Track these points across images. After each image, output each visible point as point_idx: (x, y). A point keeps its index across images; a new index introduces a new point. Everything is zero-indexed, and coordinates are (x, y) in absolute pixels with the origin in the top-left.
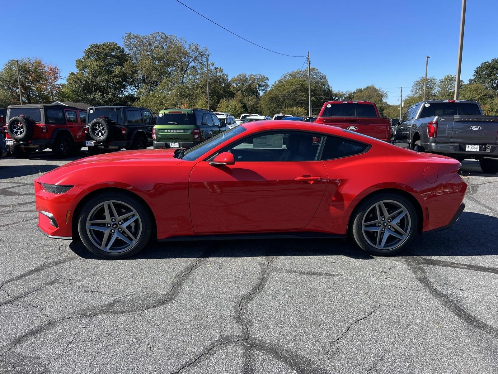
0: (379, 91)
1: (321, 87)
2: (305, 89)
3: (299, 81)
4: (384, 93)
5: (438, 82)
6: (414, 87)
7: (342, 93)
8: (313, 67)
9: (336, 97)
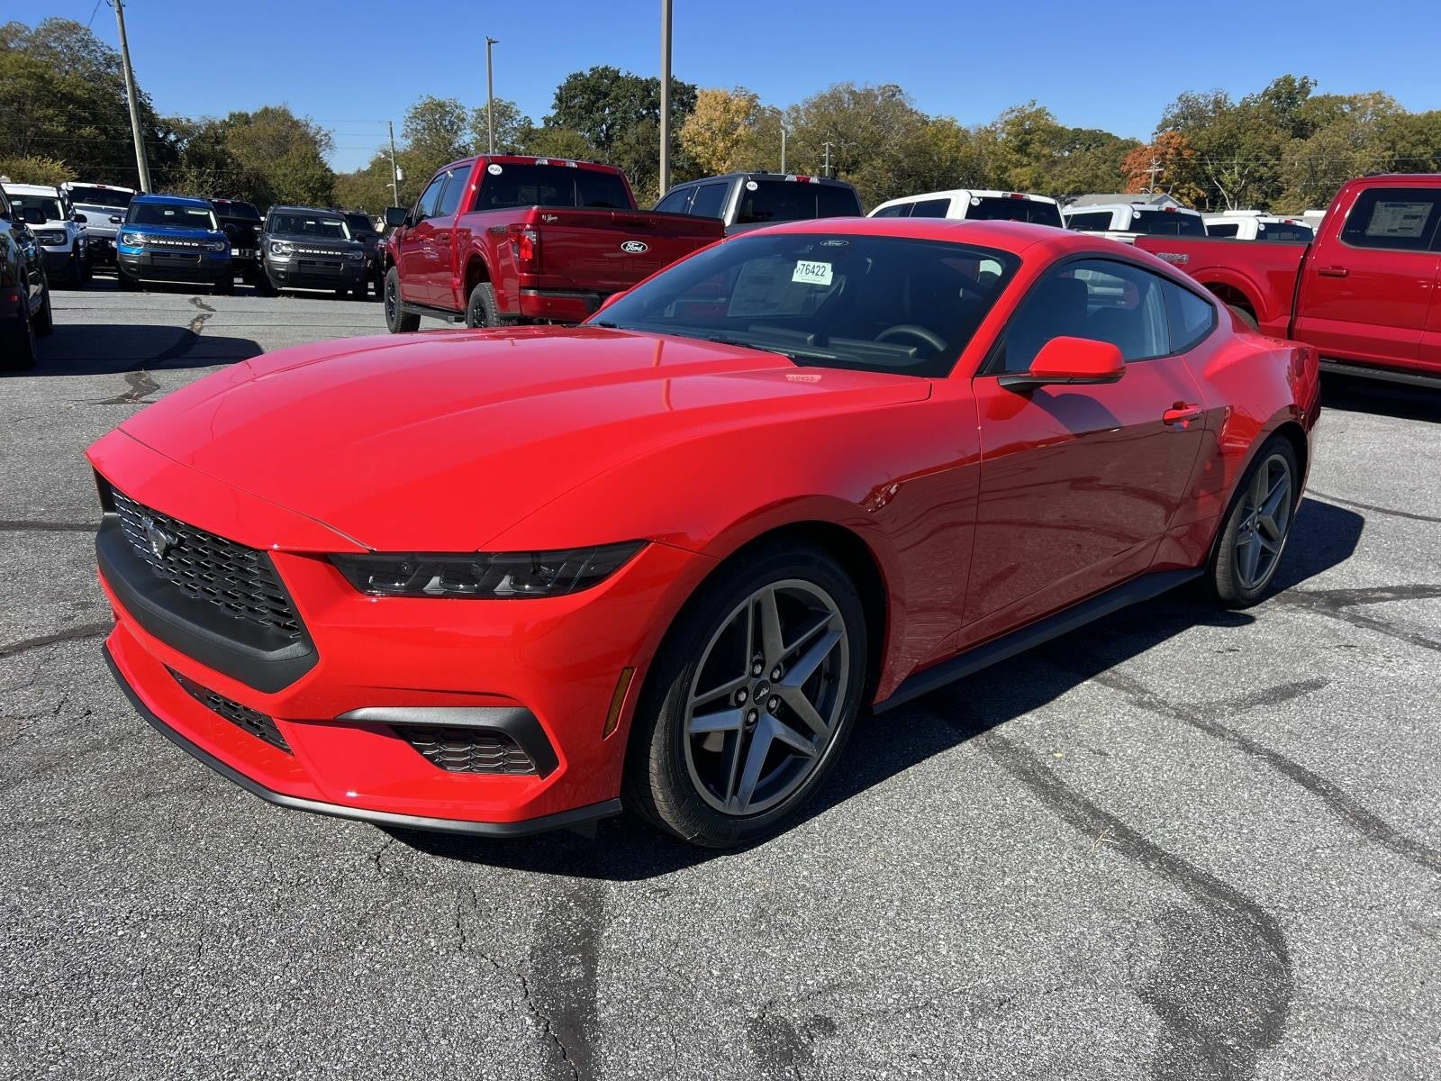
0: (307, 125)
1: (112, 95)
2: (55, 95)
3: (28, 64)
4: (322, 133)
5: (470, 116)
6: (409, 124)
7: (189, 120)
8: (70, 21)
9: (167, 133)
